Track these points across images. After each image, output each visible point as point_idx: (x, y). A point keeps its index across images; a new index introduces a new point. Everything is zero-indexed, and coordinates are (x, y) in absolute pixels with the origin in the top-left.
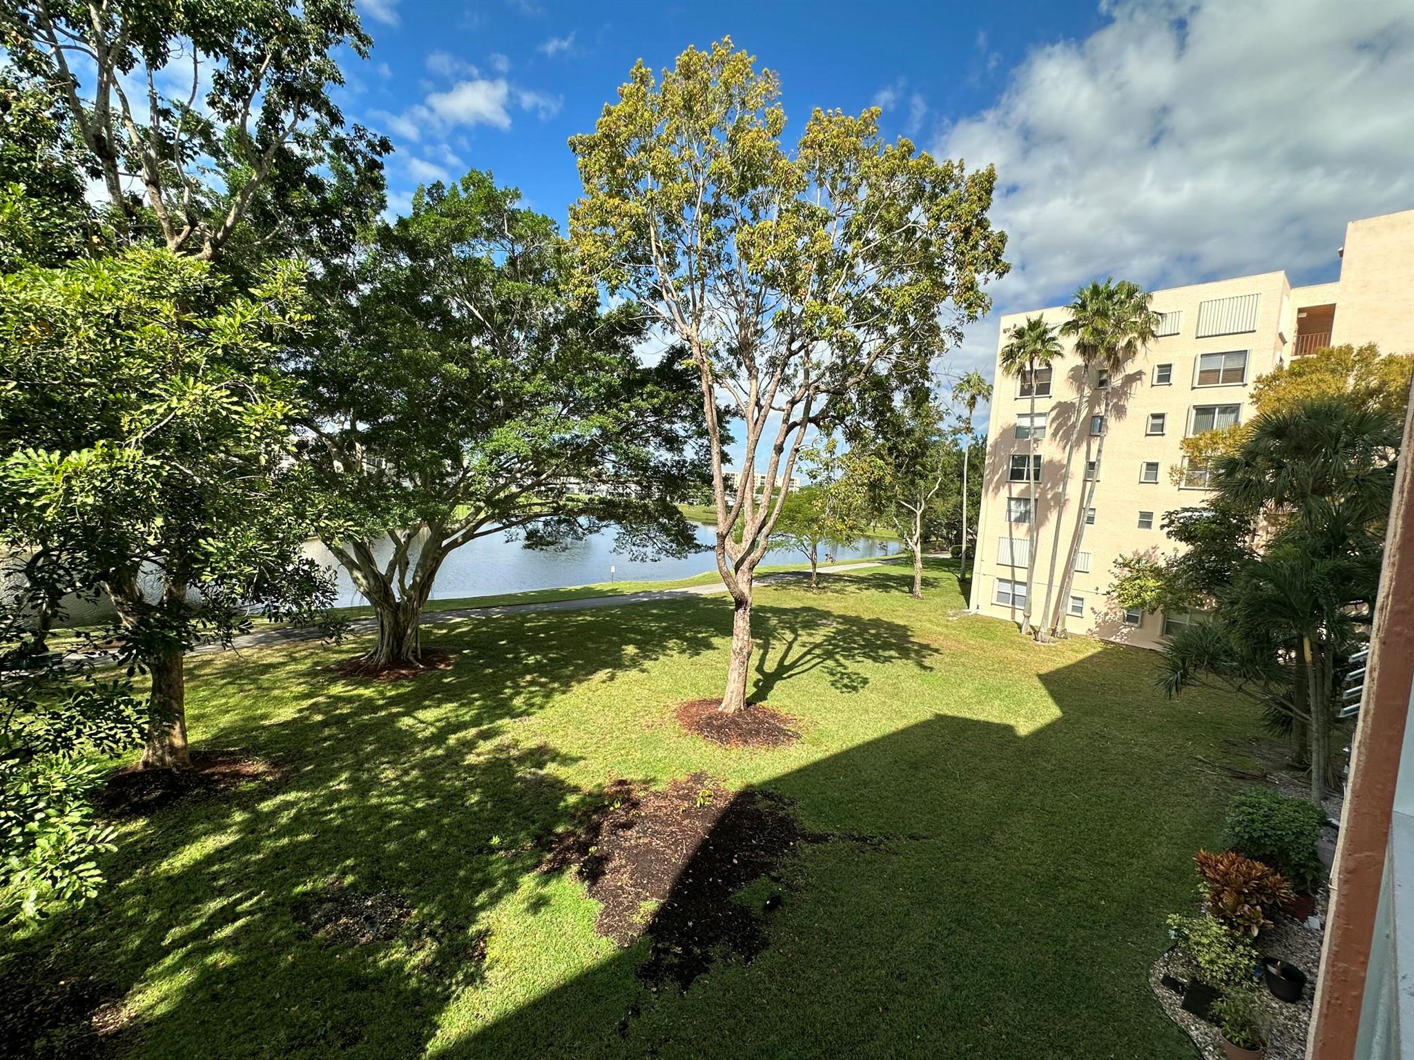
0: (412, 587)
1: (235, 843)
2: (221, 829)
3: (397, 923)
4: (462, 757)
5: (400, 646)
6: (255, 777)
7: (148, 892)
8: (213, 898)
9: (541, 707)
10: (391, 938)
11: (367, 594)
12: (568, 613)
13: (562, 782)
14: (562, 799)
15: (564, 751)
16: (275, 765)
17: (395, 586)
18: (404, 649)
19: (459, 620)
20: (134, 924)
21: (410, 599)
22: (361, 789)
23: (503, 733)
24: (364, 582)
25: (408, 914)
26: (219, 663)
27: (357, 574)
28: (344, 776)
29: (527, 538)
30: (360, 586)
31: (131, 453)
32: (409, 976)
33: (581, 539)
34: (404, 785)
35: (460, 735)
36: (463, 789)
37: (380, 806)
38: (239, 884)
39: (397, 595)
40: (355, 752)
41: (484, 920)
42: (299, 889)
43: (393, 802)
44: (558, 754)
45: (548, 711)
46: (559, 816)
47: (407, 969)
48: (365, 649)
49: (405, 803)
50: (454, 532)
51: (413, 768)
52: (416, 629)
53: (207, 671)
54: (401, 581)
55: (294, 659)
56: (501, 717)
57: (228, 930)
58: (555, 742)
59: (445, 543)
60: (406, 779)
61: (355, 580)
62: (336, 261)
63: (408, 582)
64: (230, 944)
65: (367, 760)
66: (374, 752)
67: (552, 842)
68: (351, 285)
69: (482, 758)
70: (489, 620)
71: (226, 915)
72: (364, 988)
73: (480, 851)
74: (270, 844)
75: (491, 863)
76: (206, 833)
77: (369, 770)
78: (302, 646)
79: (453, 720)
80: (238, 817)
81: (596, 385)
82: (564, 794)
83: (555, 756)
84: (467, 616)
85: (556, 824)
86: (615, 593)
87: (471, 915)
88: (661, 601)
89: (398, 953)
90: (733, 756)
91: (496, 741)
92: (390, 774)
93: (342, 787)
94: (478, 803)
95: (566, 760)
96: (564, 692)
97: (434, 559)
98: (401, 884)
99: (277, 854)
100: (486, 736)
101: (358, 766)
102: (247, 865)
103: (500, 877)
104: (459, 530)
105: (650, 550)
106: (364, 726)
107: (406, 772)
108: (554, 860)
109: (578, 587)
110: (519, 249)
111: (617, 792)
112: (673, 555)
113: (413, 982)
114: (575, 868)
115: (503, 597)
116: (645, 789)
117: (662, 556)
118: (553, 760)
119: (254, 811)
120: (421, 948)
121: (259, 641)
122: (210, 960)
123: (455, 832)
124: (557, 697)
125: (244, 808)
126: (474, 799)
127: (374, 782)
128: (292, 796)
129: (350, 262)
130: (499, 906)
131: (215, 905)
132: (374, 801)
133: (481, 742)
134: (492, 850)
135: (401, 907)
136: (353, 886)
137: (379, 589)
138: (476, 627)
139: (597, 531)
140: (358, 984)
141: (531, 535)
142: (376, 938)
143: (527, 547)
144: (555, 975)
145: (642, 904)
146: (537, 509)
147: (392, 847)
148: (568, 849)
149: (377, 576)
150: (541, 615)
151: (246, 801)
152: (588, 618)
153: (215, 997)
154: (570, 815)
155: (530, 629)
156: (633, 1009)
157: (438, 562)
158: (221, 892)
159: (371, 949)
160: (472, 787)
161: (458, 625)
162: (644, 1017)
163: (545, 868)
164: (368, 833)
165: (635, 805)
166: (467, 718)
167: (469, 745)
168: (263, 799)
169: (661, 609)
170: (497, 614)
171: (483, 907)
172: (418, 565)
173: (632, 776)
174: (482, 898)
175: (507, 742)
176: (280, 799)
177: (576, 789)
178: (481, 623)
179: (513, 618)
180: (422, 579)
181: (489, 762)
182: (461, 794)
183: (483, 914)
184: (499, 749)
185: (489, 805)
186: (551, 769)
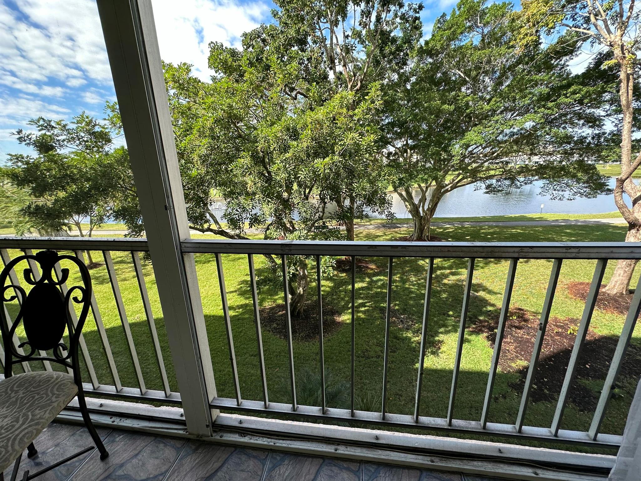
0: (428, 210)
1: (366, 287)
2: (363, 281)
3: (411, 326)
4: (442, 280)
5: (422, 234)
6: (372, 269)
7: (346, 292)
8: (360, 299)
9: (482, 268)
10: (408, 329)
11: (410, 212)
12: (507, 227)
13: (487, 301)
14: (485, 306)
15: (490, 288)
16: (378, 267)
17: (421, 209)
18: (423, 235)
19: (448, 226)
20: (343, 299)
21: (426, 214)
22: (403, 281)
23: (461, 274)
24: (409, 206)
25: (415, 325)
26: (364, 233)
27: (407, 203)
28: (398, 276)
29: (487, 188)
30: (408, 208)
31: (336, 158)
32: (413, 343)
33: (519, 188)
34: (418, 284)
35: (442, 271)
36: (441, 291)
37: (409, 288)
38: (366, 298)
39: (421, 212)
40: (402, 269)
41: (441, 337)
42: (382, 305)
43: (414, 288)
44: (487, 289)
45: (486, 270)
46: (482, 313)
47: (412, 340)
48: (409, 234)
49: (418, 290)
50: (447, 185)
51: (422, 279)
52: (428, 228)
53: (361, 235)
54: (423, 207)
55: (386, 235)
56: (461, 268)
57: (363, 309)
58: (487, 284)
59: (442, 190)
60: (419, 282)
61: (406, 206)
62: (402, 71)
63: (426, 207)
64: (364, 312)
65: (406, 272)
66: (409, 270)
67: (476, 321)
68: (408, 80)
69: (450, 282)
70: (463, 227)
71: (363, 305)
72: (398, 340)
73: (444, 314)
74: (375, 290)
75: (448, 320)
76: (359, 282)
77: (406, 276)
78: (388, 230)
79: (440, 265)
80: (367, 279)
81: (531, 96)
82: (487, 305)
83: (485, 289)
84: (453, 225)
85: (481, 315)
86: (541, 219)
87: (437, 333)
88: (575, 226)
89: (410, 334)
90: (607, 317)
91: (458, 277)
92: (414, 279)
93: (397, 279)
94: (446, 298)
95: (490, 292)
96: (496, 264)
97: (437, 197)
98: (413, 315)
99: (377, 293)
100: (453, 274)
101: (403, 274)
102: (369, 293)
103: (451, 326)
104: (449, 184)
105: (567, 194)
106: (407, 261)
107: (419, 280)
108: (476, 328)
109: (517, 215)
110: (486, 31)
111: (516, 312)
112: (586, 196)
113: (414, 345)
114: (485, 335)
115: (472, 218)
116: (534, 316)
117: (577, 197)
118: (484, 290)
119: (371, 279)
120: (418, 336)
121: (376, 227)
122: (359, 314)
123: (435, 305)
124: (492, 265)
125: (369, 278)
126: (444, 296)
127: (408, 280)
128: (382, 278)
129: (407, 69)
130: (448, 335)
131: (360, 301)
132: (407, 286)
133: (451, 276)
134: (449, 316)
135: (413, 322)
136: (397, 310)
137: (415, 210)
138: (456, 229)
139: (531, 183)
140: (396, 338)
141: (488, 187)
142: (403, 327)
143: (487, 193)
144: (468, 367)
145: (518, 360)
146: (492, 173)
147: (412, 302)
148: (484, 326)
149: (414, 204)
150: (491, 227)
151: (370, 276)
152: (520, 231)
153: (359, 324)
154: (488, 313)
155: (483, 233)
156: (503, 395)
157: (439, 199)
158: (362, 298)
159: (400, 330)
160: (444, 291)
161: (448, 228)
162: (508, 400)
163: (471, 329)
164: (404, 296)
165: (526, 321)
166: (446, 265)
167: (446, 276)
168: (374, 276)
169: (575, 230)
170: (467, 225)
171: (442, 333)
172: (431, 200)
173: (528, 308)
174: (442, 330)
175: (462, 279)
176: (379, 277)
177: (493, 305)
178: (460, 229)
179: (474, 227)
180: (432, 206)
181: (453, 284)
182: (439, 292)
183: (441, 335)
184: (459, 280)
185: (450, 300)
186: (481, 294)
